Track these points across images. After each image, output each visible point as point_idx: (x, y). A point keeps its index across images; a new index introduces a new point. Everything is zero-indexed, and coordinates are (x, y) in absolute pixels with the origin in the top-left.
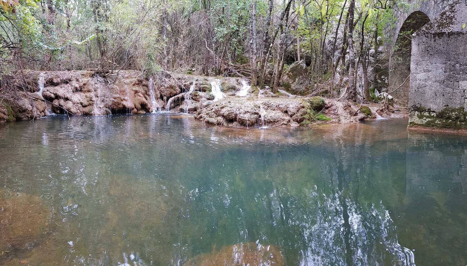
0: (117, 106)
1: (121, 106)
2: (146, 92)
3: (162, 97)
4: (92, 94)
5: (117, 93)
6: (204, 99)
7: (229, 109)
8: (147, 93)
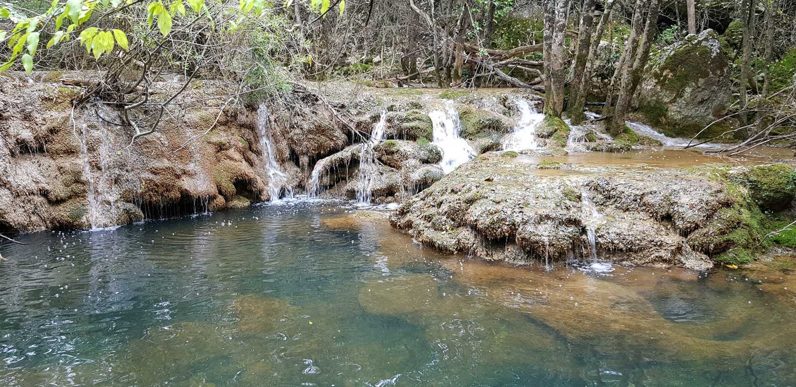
0: (162, 195)
1: (175, 194)
2: (250, 144)
3: (294, 158)
4: (82, 161)
5: (160, 156)
6: (412, 162)
7: (493, 208)
8: (254, 147)
